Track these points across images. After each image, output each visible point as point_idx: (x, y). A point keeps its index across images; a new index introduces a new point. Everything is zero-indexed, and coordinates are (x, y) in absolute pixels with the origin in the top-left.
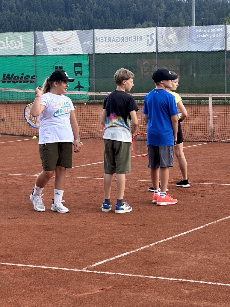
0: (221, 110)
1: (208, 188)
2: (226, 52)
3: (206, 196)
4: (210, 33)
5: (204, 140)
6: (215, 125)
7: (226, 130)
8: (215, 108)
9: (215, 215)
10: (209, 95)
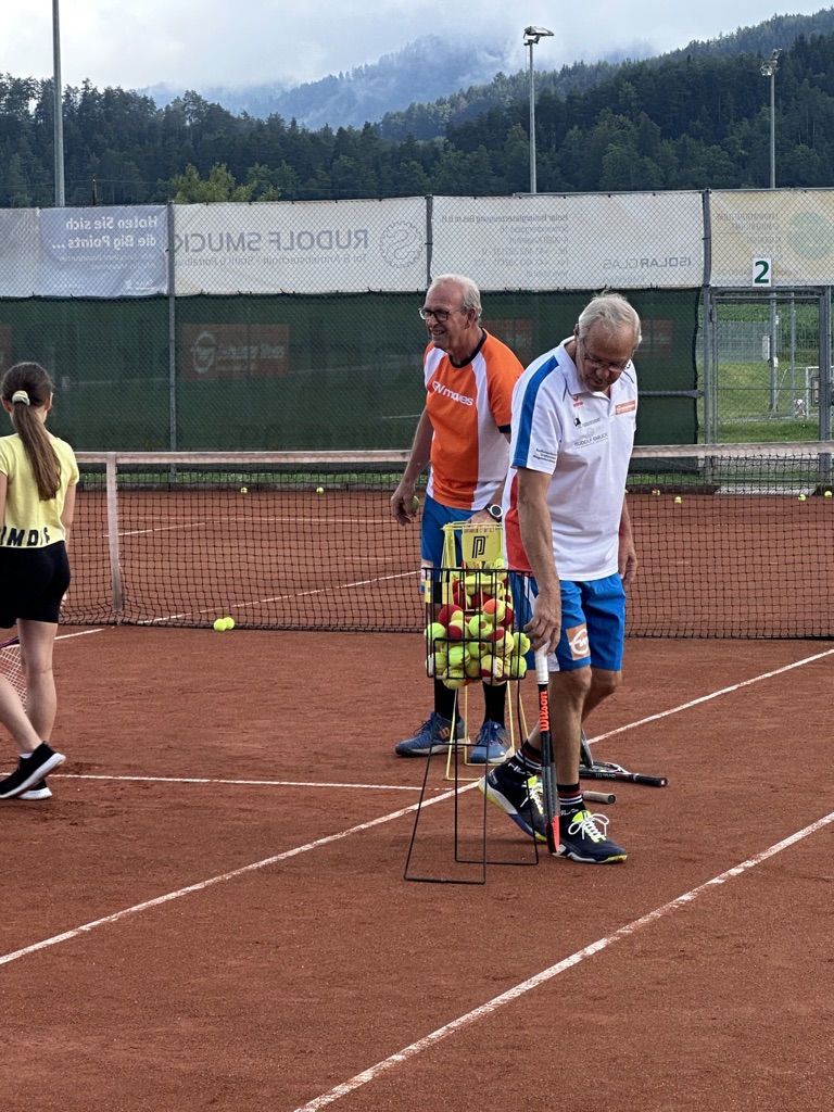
0: (149, 510)
1: (94, 794)
2: (172, 300)
3: (86, 821)
4: (115, 233)
5: (88, 617)
6: (128, 564)
7: (167, 580)
8: (127, 502)
9: (116, 892)
10: (106, 457)
